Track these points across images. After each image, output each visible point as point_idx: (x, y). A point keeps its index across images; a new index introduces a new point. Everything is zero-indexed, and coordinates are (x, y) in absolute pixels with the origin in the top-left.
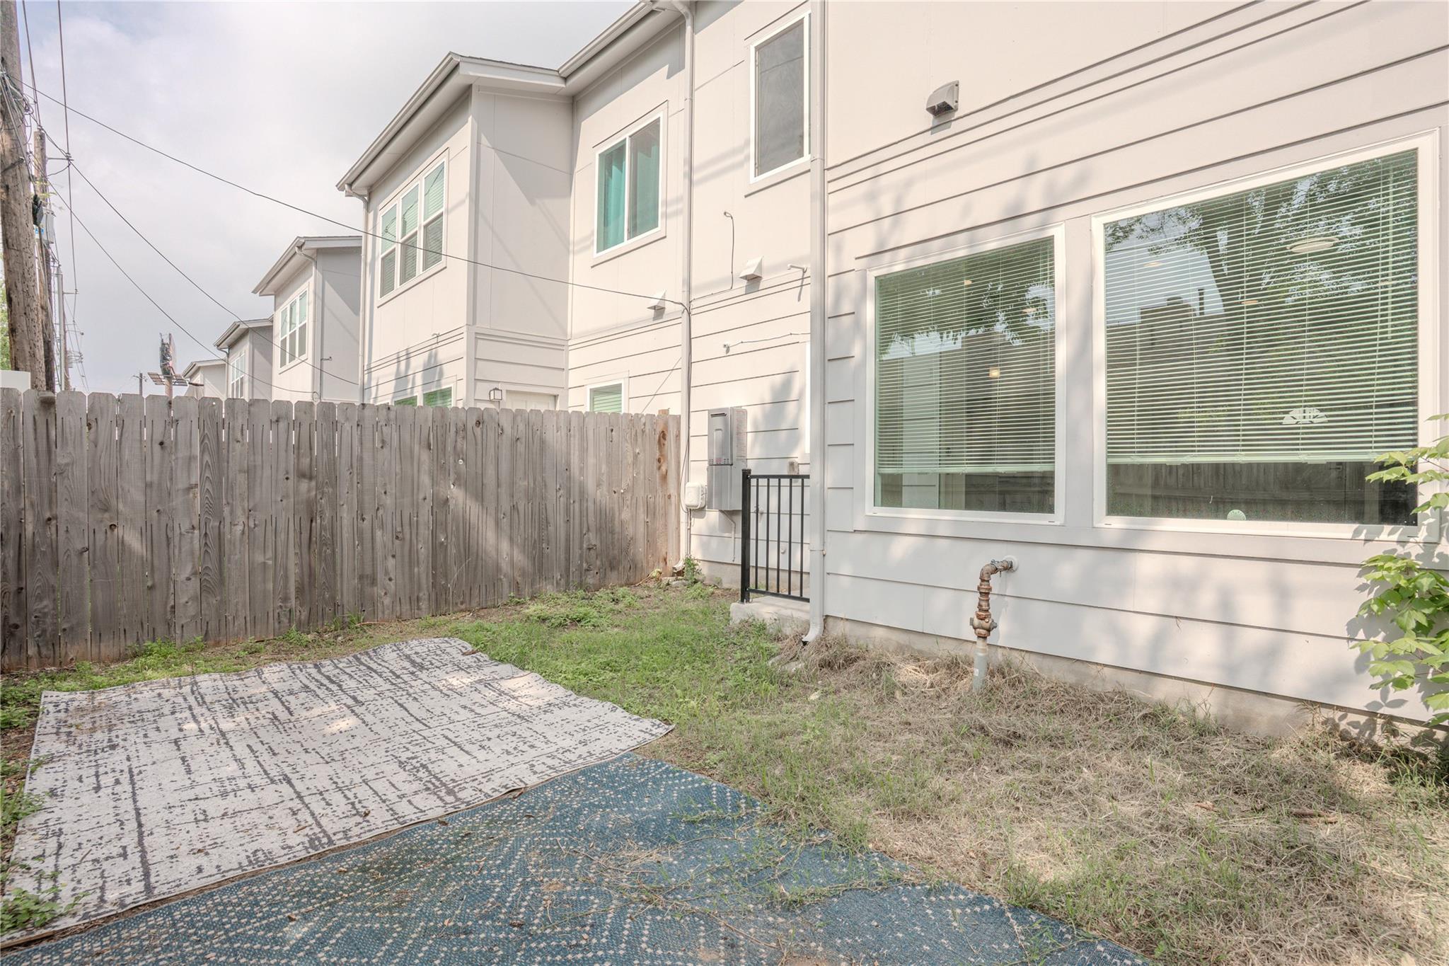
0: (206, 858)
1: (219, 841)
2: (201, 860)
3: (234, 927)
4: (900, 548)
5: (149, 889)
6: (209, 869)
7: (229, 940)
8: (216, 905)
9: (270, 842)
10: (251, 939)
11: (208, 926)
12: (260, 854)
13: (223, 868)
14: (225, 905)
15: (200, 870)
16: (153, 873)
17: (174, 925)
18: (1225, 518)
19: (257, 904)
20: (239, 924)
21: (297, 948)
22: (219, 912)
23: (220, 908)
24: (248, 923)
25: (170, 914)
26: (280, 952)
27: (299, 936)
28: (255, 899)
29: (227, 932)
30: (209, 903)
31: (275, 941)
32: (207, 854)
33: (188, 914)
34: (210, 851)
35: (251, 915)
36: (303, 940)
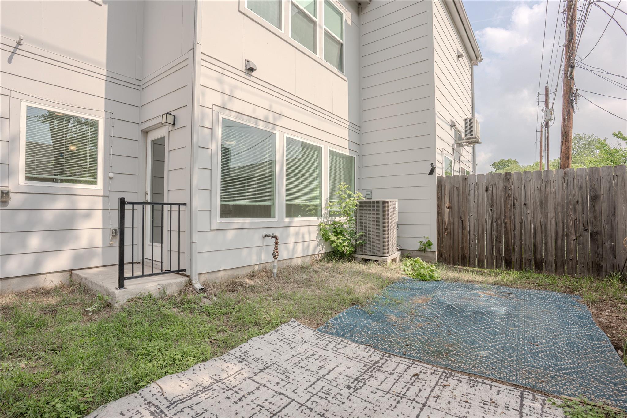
0: (493, 397)
1: (482, 405)
2: (495, 397)
3: (498, 363)
4: (230, 234)
5: (522, 396)
6: (495, 390)
7: (502, 361)
8: (500, 373)
9: (464, 387)
10: (496, 357)
11: (506, 368)
12: (471, 385)
13: (489, 387)
14: (497, 371)
15: (499, 392)
16: (518, 404)
17: (517, 375)
18: (298, 217)
19: (488, 365)
20: (497, 363)
21: (486, 350)
22: (501, 370)
23: (499, 371)
24: (494, 362)
25: (517, 380)
26: (491, 351)
27: (484, 352)
28: (487, 368)
29: (502, 363)
30: (502, 376)
31: (490, 354)
32: (491, 400)
33: (511, 376)
34: (489, 401)
35: (492, 364)
36: (484, 350)
